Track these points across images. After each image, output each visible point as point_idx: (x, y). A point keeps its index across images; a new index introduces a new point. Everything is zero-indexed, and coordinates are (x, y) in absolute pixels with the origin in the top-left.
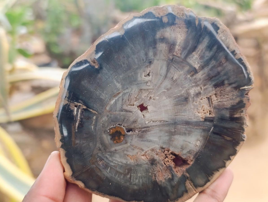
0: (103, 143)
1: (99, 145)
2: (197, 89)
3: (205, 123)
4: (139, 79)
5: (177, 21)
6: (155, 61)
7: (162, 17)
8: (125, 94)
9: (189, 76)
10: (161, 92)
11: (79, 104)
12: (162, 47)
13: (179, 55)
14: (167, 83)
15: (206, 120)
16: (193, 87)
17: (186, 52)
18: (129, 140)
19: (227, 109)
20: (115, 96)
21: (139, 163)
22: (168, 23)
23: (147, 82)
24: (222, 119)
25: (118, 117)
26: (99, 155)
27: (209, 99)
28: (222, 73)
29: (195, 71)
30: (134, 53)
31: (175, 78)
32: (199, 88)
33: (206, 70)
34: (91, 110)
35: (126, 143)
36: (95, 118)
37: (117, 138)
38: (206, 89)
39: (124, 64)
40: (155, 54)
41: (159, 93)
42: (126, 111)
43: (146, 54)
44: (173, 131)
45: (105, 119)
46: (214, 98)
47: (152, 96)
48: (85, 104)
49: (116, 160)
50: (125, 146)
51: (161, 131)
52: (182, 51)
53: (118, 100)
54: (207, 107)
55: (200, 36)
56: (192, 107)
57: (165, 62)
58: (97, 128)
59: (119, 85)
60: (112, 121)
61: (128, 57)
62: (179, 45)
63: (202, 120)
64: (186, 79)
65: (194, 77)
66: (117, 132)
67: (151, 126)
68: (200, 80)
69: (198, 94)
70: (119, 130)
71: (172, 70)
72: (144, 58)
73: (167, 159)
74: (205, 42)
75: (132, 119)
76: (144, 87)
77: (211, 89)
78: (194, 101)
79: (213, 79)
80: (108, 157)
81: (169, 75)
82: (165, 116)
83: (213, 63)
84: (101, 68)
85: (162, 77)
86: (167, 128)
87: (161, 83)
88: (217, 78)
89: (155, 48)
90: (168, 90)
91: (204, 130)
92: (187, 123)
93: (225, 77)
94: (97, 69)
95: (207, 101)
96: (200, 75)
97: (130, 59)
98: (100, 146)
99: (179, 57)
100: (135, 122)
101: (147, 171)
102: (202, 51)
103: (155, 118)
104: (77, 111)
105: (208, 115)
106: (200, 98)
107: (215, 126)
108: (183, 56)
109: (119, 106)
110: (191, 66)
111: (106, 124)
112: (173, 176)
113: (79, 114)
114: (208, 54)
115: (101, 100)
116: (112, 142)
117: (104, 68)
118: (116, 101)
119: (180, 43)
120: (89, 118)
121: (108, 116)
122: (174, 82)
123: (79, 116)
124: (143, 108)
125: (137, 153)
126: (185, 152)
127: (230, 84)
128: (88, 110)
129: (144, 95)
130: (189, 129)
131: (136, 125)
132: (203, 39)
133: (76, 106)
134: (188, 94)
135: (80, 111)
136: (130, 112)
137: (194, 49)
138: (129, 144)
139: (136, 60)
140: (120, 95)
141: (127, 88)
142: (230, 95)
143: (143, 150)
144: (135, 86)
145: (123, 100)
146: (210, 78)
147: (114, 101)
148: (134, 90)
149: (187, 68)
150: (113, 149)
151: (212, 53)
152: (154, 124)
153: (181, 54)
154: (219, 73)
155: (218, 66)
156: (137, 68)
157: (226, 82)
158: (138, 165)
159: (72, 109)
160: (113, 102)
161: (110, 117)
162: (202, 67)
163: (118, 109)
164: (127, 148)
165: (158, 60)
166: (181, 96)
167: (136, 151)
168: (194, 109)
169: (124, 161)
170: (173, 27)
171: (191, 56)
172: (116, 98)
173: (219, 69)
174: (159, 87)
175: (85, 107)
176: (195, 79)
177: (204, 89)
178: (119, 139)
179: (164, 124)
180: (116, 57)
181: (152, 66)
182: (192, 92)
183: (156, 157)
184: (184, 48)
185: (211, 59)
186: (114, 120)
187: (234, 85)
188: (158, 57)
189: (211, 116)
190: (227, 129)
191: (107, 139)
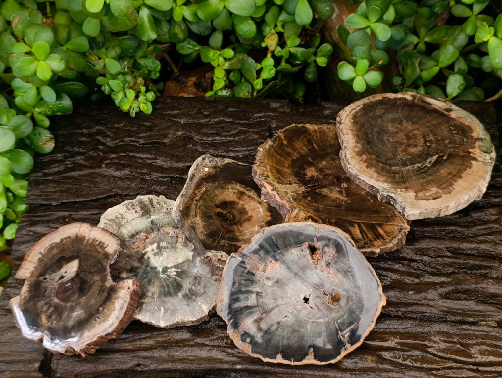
0: (348, 302)
1: (351, 303)
2: (266, 282)
3: (279, 259)
4: (294, 319)
5: (242, 333)
6: (275, 321)
7: (249, 343)
8: (310, 318)
9: (264, 294)
10: (288, 300)
11: (341, 337)
12: (264, 326)
13: (259, 311)
14: (280, 302)
15: (277, 260)
16: (267, 286)
17: (253, 310)
18: (330, 290)
19: (259, 256)
20: (317, 322)
21: (336, 271)
22: (248, 336)
23: (291, 313)
24: (267, 252)
25: (325, 308)
26: (355, 297)
27: (264, 271)
28: (243, 278)
29: (258, 294)
30: (284, 337)
31: (273, 301)
32: (264, 282)
33: (251, 289)
34: (337, 327)
35: (334, 289)
36: (339, 321)
37: (337, 297)
38: (260, 278)
39: (295, 336)
40: (272, 325)
41: (290, 300)
42: (318, 307)
43: (277, 330)
44: (301, 271)
45: (334, 315)
46: (261, 269)
47: (295, 302)
48: (337, 334)
49: (348, 285)
50: (336, 288)
51: (308, 278)
52: (255, 312)
53: (317, 318)
54: (270, 266)
55: (236, 312)
56: (278, 275)
57: (270, 315)
58: (343, 313)
59: (309, 327)
60: (331, 309)
61: (289, 338)
62: (253, 317)
63: (279, 263)
64: (267, 294)
65: (261, 291)
66: (333, 301)
67: (311, 285)
68: (259, 286)
69: (268, 279)
70: (331, 301)
71: (271, 307)
72: (280, 328)
73: (319, 258)
74: (237, 305)
75: (319, 300)
76: (295, 312)
77: (258, 275)
78: (274, 278)
79: (251, 280)
80: (351, 291)
81: (275, 306)
82: (298, 284)
83: (243, 289)
84: (310, 346)
85: (280, 308)
86: (303, 276)
87: (283, 305)
88: (249, 278)
89: (269, 329)
90: (283, 298)
91: (283, 255)
92: (289, 268)
93: (244, 274)
94: (313, 348)
95: (266, 270)
96: (256, 288)
97: (289, 336)
98: (350, 301)
99: (260, 311)
100: (318, 297)
101: (336, 263)
102: (243, 302)
103: (304, 288)
104: (346, 334)
105: (273, 262)
106: (268, 276)
107: (275, 252)
108: (257, 309)
109: (319, 315)
110: (257, 299)
111: (336, 311)
112: (324, 247)
113: (346, 331)
114: (242, 296)
115: (326, 327)
116: (341, 298)
117: (308, 344)
118: (319, 318)
119: (252, 318)
120: (342, 323)
121: (331, 315)
122: (275, 299)
123: (347, 330)
124: (306, 300)
125: (333, 278)
126: (305, 253)
127: (245, 268)
128: (339, 328)
129: (299, 307)
130: (291, 264)
131: (319, 294)
132: (236, 308)
133: (344, 337)
134: (273, 284)
135: (344, 333)
136: (316, 305)
137: (247, 308)
138: (333, 287)
139: (286, 332)
140: (313, 320)
141: (305, 320)
142: (249, 262)
143: (328, 276)
144: (300, 318)
145: (314, 316)
146: (253, 282)
147: (319, 320)
148: (303, 315)
149: (261, 300)
150: (345, 293)
151: (239, 295)
152: (308, 285)
153: (257, 311)
154: (245, 280)
155: (242, 284)
156: (289, 326)
157: (246, 271)
158: (338, 271)
159: (347, 338)
160: (321, 320)
161: (330, 312)
162: (251, 292)
163: (322, 313)
164: (336, 286)
165: (273, 320)
166: (278, 287)
167: (332, 280)
168: (278, 273)
169: (344, 280)
170: (247, 332)
171: (252, 305)
172: (317, 320)
173: (243, 282)
174: (286, 304)
175: (339, 332)
176: (262, 289)
177: (262, 278)
178: (336, 295)
179: (302, 279)
180: (296, 345)
181: (279, 320)
182: (270, 283)
183: (324, 266)
184: (252, 313)
185: (242, 293)
186: (329, 309)
187: (243, 265)
188: (272, 322)
189: (272, 260)
190: (269, 244)
191: (342, 302)
